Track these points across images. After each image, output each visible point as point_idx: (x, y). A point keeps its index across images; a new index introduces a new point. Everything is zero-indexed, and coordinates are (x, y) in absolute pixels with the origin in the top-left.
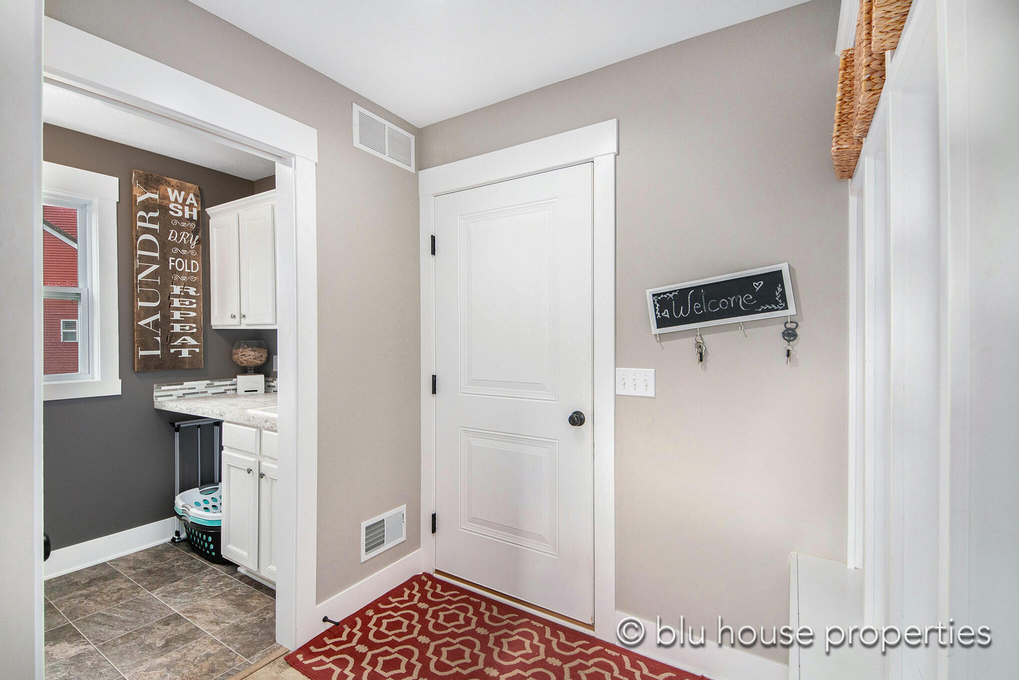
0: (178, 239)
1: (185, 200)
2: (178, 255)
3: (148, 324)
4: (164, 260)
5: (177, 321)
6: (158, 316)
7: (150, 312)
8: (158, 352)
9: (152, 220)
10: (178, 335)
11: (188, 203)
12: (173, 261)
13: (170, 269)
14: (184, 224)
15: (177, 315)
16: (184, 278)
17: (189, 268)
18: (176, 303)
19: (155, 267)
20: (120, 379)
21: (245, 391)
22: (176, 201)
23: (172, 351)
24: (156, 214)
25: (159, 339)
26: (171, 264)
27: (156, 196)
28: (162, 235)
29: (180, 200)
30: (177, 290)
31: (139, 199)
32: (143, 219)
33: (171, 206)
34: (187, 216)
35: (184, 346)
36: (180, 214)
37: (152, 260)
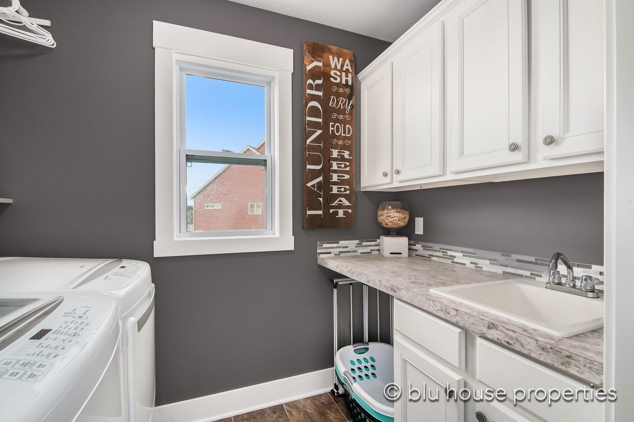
0: (337, 104)
1: (342, 66)
2: (337, 120)
3: (313, 186)
4: (325, 126)
5: (335, 183)
6: (320, 179)
7: (315, 174)
8: (320, 212)
9: (318, 88)
10: (336, 196)
11: (344, 69)
12: (333, 126)
13: (330, 133)
14: (341, 90)
15: (335, 177)
16: (340, 142)
17: (345, 133)
18: (335, 167)
19: (319, 132)
20: (293, 236)
21: (391, 253)
22: (336, 68)
23: (331, 211)
24: (319, 82)
25: (321, 199)
26: (331, 128)
27: (320, 64)
28: (323, 101)
29: (339, 67)
30: (335, 153)
31: (309, 68)
32: (311, 87)
33: (332, 73)
34: (344, 82)
35: (340, 206)
36: (338, 81)
37: (316, 125)
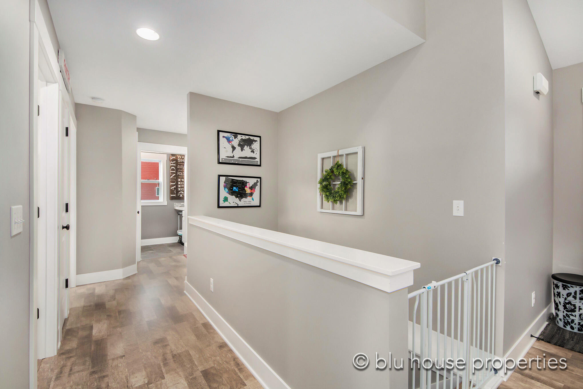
0: (180, 167)
1: (181, 157)
2: (180, 171)
3: (173, 189)
4: (176, 173)
5: (179, 188)
6: (175, 187)
7: (173, 185)
8: (175, 195)
9: (174, 163)
10: (180, 191)
11: (182, 158)
12: (179, 173)
14: (181, 164)
15: (179, 186)
16: (181, 177)
17: (182, 174)
18: (179, 183)
19: (174, 175)
20: (167, 201)
22: (179, 158)
23: (178, 195)
24: (175, 162)
25: (175, 192)
26: (178, 174)
27: (175, 158)
28: (176, 167)
29: (180, 158)
30: (179, 180)
31: (171, 159)
32: (172, 163)
33: (178, 159)
34: (182, 161)
35: (181, 194)
36: (180, 161)
37: (174, 173)
